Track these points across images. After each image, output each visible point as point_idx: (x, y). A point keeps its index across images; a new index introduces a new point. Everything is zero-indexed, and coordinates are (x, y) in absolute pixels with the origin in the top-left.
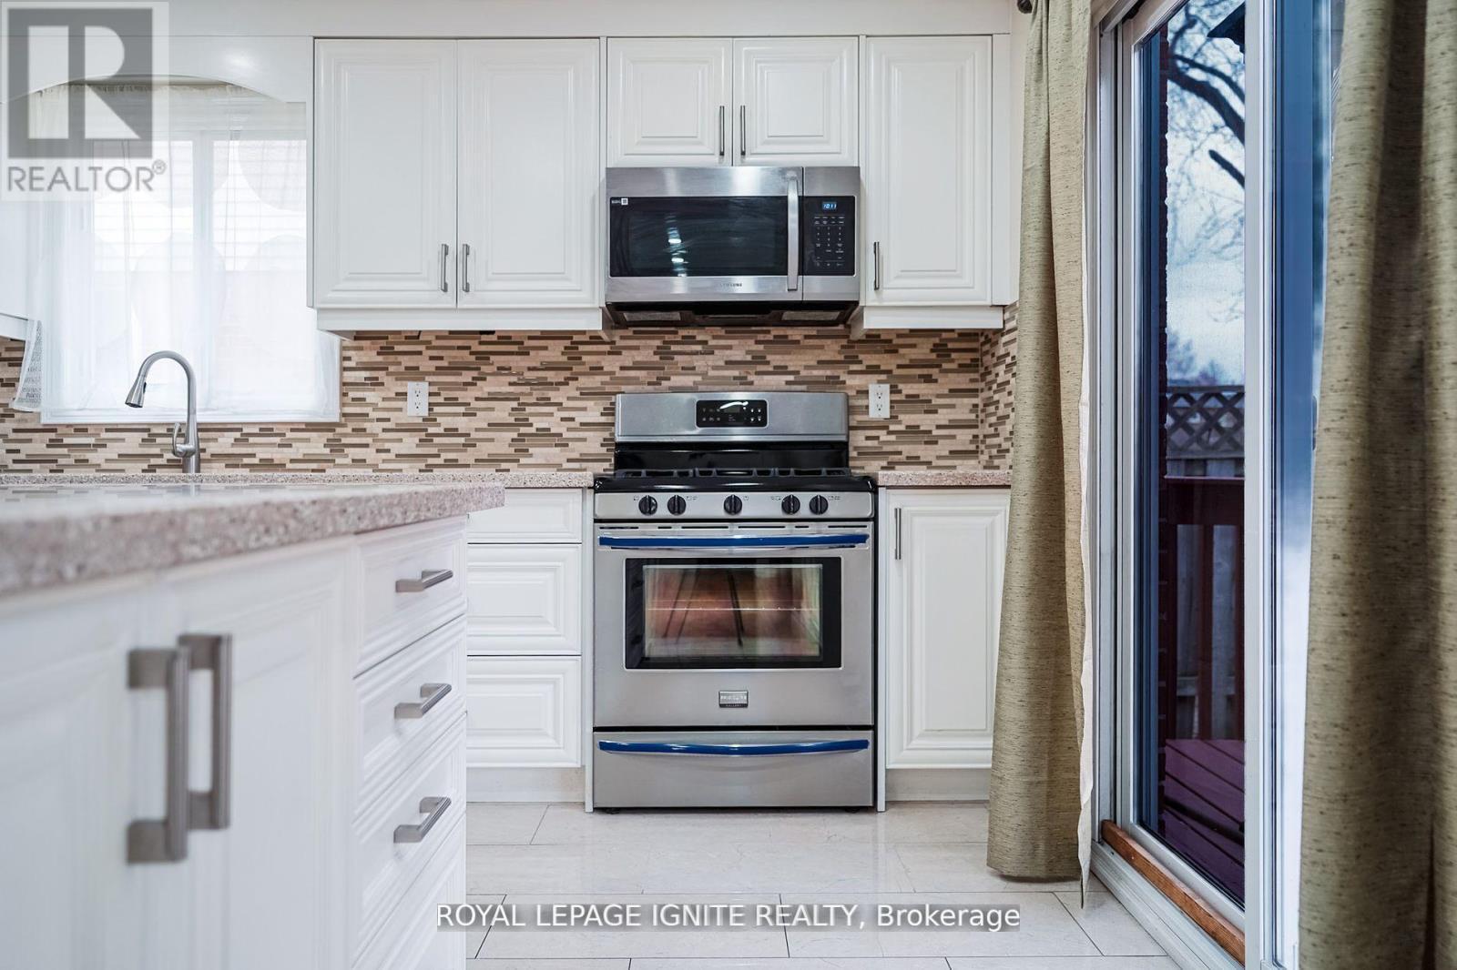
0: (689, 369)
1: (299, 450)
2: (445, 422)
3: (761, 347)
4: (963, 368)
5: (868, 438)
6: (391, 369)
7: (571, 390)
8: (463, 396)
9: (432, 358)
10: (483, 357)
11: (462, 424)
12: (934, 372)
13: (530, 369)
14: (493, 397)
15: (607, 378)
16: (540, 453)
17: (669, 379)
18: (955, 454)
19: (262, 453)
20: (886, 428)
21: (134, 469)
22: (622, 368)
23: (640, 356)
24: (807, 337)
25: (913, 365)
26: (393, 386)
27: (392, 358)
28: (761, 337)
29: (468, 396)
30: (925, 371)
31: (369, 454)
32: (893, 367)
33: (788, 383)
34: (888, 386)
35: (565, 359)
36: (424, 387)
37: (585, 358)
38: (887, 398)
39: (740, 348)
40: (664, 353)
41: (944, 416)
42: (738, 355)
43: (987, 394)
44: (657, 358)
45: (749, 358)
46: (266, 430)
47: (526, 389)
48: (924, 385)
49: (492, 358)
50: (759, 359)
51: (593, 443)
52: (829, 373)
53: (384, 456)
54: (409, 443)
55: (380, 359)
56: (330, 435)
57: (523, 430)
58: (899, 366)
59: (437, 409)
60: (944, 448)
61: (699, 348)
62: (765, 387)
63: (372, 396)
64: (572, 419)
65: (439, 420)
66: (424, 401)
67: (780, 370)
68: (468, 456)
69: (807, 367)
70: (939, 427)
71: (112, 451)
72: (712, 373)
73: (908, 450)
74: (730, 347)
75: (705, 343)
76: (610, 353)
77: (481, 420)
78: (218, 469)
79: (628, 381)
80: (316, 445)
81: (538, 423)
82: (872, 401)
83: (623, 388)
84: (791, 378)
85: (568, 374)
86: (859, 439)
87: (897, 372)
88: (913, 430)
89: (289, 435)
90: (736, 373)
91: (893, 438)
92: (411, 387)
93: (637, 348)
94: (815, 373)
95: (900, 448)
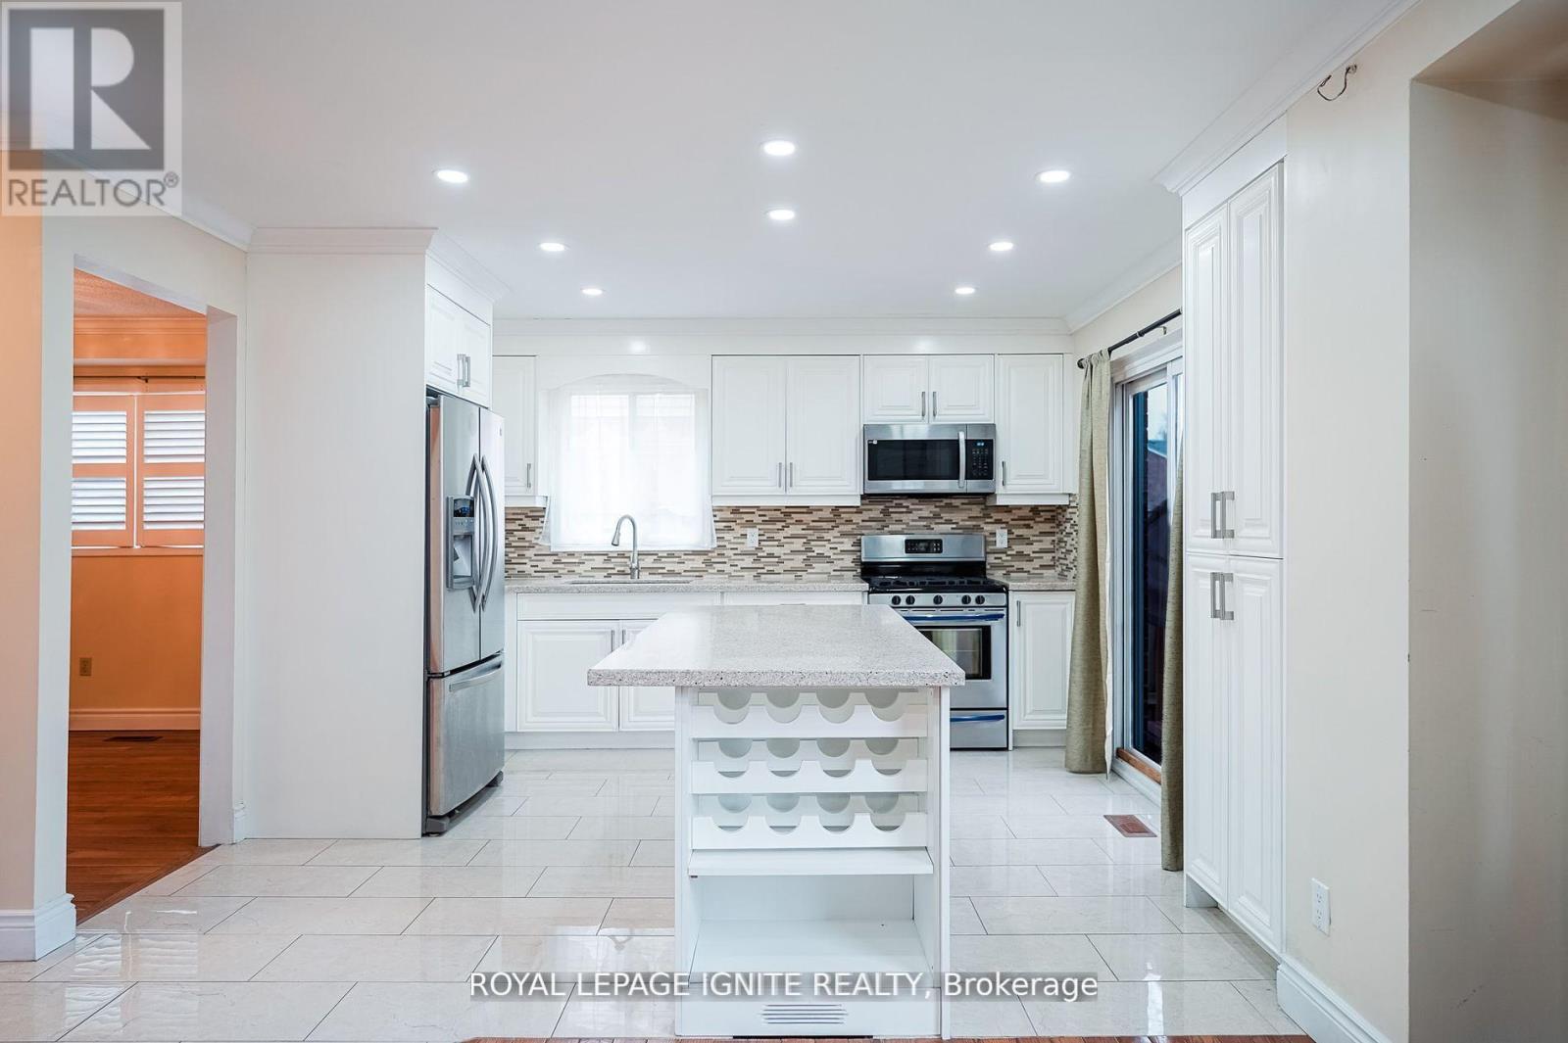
0: (899, 521)
1: (688, 565)
2: (768, 550)
3: (938, 510)
4: (1047, 520)
5: (996, 558)
6: (738, 521)
7: (836, 532)
8: (777, 536)
9: (760, 516)
10: (788, 515)
11: (776, 551)
12: (1031, 523)
13: (813, 521)
14: (792, 537)
15: (855, 526)
16: (818, 567)
17: (888, 526)
18: (1042, 567)
19: (669, 567)
20: (1005, 553)
21: (600, 576)
22: (863, 521)
23: (872, 514)
24: (963, 504)
25: (1021, 518)
26: (739, 531)
27: (738, 516)
28: (938, 504)
29: (779, 536)
30: (1027, 522)
31: (726, 568)
32: (1009, 520)
33: (952, 528)
34: (1006, 531)
35: (832, 516)
36: (756, 531)
37: (843, 515)
38: (1006, 537)
39: (927, 510)
40: (886, 513)
41: (1036, 547)
42: (925, 513)
43: (1059, 535)
44: (882, 515)
45: (931, 515)
46: (671, 555)
47: (811, 532)
48: (1026, 530)
49: (793, 515)
50: (937, 516)
51: (848, 561)
52: (974, 523)
53: (734, 568)
54: (748, 561)
55: (732, 516)
56: (705, 557)
57: (810, 554)
58: (1012, 520)
59: (763, 543)
60: (1037, 563)
61: (904, 510)
62: (939, 530)
63: (728, 536)
64: (836, 548)
65: (764, 549)
66: (757, 538)
67: (949, 522)
68: (779, 569)
69: (963, 520)
70: (1034, 552)
71: (588, 566)
72: (911, 523)
73: (1017, 565)
74: (921, 510)
75: (907, 507)
76: (856, 513)
77: (787, 549)
78: (645, 576)
79: (866, 528)
80: (698, 562)
81: (818, 550)
82: (998, 538)
83: (863, 532)
84: (954, 526)
85: (833, 524)
86: (991, 559)
87: (1011, 522)
88: (1020, 554)
89: (683, 557)
90: (925, 523)
91: (1009, 558)
92: (749, 531)
93: (871, 510)
94: (967, 523)
95: (1013, 563)
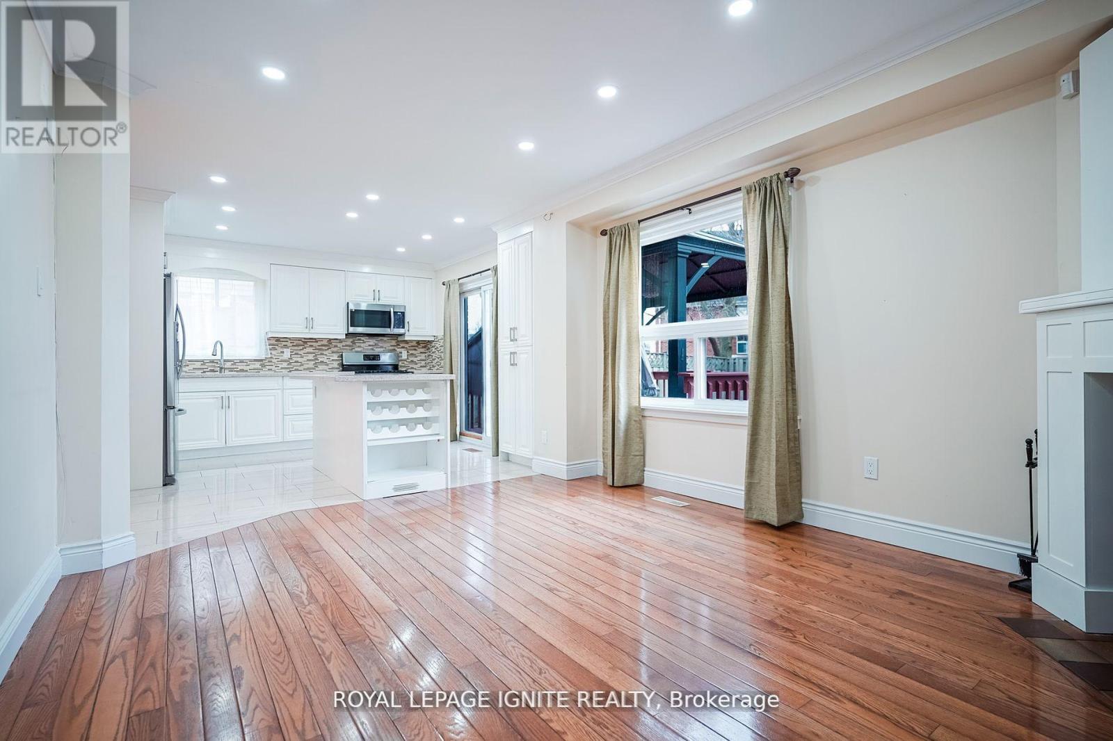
0: (359, 347)
1: (252, 367)
2: (295, 359)
3: (377, 342)
4: (423, 347)
5: (402, 363)
6: (279, 345)
7: (330, 351)
8: (300, 352)
9: (291, 342)
10: (305, 342)
11: (299, 360)
12: (417, 349)
13: (318, 345)
14: (308, 353)
15: (340, 349)
16: (321, 367)
17: (356, 348)
18: (421, 367)
19: (240, 368)
20: (406, 361)
21: (199, 373)
22: (344, 346)
23: (348, 343)
24: (388, 339)
25: (412, 346)
26: (280, 350)
27: (279, 342)
28: (377, 339)
29: (301, 352)
30: (415, 348)
31: (273, 368)
32: (407, 347)
33: (384, 350)
34: (407, 351)
35: (327, 343)
36: (289, 350)
37: (335, 343)
38: (406, 354)
39: (372, 341)
40: (353, 342)
41: (419, 358)
42: (371, 343)
43: (429, 353)
44: (352, 344)
45: (374, 344)
46: (242, 361)
47: (317, 351)
48: (414, 351)
49: (307, 342)
50: (377, 344)
51: (336, 364)
52: (394, 347)
53: (277, 367)
54: (285, 365)
55: (276, 342)
56: (261, 362)
57: (317, 361)
59: (292, 356)
60: (419, 365)
61: (362, 342)
62: (377, 351)
63: (274, 352)
64: (330, 358)
65: (293, 358)
66: (289, 354)
67: (382, 347)
68: (301, 368)
69: (389, 346)
70: (418, 361)
71: (191, 367)
72: (365, 347)
74: (369, 341)
75: (363, 340)
76: (339, 342)
77: (305, 359)
78: (227, 373)
79: (344, 349)
80: (258, 365)
81: (320, 360)
82: (403, 355)
84: (385, 348)
85: (328, 347)
86: (400, 364)
87: (409, 348)
88: (412, 361)
89: (249, 362)
90: (372, 347)
91: (408, 362)
92: (285, 350)
93: (349, 341)
94: (390, 348)
95: (410, 365)
